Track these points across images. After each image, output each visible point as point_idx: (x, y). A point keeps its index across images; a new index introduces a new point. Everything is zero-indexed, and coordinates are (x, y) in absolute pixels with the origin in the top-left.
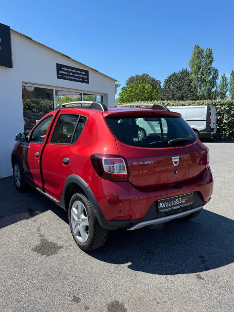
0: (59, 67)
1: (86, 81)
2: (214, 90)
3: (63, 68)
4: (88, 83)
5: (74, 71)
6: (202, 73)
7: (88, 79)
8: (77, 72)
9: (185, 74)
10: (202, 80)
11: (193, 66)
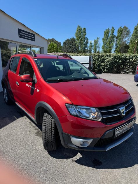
2: (86, 49)
3: (22, 32)
4: (34, 41)
5: (27, 34)
6: (81, 40)
7: (34, 39)
8: (29, 34)
9: (73, 40)
10: (81, 44)
11: (77, 36)
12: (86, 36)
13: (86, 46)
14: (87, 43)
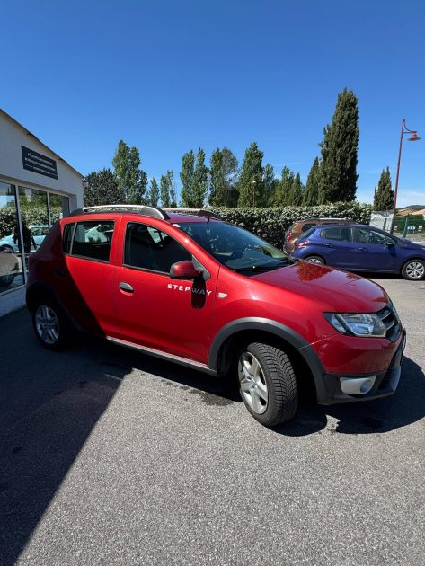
0: (25, 151)
1: (54, 175)
2: (144, 196)
3: (29, 154)
4: (56, 178)
7: (55, 173)
10: (129, 184)
12: (141, 167)
13: (143, 190)
14: (144, 182)
